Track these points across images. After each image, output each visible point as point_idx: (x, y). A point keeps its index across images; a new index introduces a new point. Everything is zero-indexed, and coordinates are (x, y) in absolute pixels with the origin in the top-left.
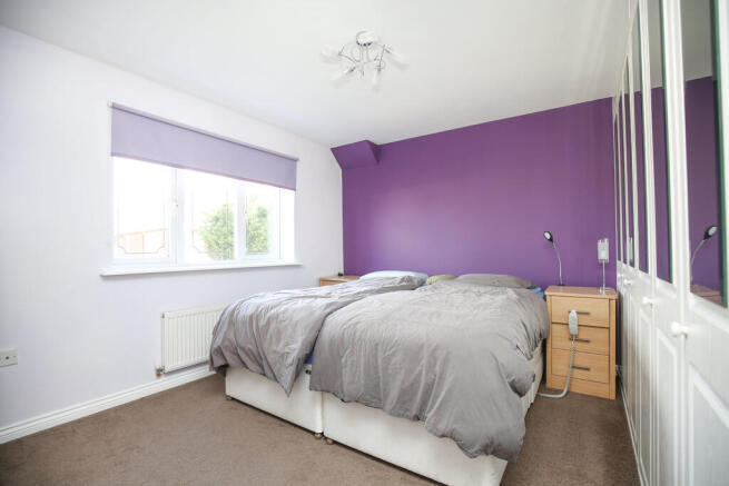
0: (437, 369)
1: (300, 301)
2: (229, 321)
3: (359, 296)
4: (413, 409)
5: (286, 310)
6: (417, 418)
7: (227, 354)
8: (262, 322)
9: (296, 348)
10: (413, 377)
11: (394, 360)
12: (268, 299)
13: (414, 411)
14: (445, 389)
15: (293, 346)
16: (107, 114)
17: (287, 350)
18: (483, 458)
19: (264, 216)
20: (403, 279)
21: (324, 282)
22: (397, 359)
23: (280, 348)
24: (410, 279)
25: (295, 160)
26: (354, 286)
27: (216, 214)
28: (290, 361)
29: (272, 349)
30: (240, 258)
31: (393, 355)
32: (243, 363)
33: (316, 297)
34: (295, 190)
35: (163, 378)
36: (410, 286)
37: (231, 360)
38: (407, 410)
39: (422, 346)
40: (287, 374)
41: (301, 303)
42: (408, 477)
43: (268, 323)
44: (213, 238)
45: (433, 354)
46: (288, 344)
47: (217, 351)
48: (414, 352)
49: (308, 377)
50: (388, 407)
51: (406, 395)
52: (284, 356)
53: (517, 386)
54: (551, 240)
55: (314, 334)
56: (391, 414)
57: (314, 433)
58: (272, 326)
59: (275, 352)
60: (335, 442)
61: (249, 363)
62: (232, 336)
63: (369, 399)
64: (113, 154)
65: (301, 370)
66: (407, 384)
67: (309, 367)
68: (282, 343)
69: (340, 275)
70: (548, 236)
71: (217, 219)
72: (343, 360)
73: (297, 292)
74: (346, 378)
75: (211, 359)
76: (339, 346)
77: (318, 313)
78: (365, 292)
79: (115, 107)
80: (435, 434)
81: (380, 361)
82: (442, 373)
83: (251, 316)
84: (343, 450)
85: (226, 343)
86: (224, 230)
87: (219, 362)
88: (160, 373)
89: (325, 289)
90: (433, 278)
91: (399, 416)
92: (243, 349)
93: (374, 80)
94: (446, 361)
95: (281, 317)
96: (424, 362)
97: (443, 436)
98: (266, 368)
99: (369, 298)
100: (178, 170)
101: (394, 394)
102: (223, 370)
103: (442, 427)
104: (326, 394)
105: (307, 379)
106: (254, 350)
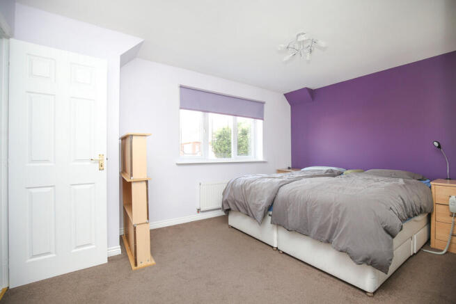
0: (340, 216)
1: (266, 179)
2: (231, 187)
3: (299, 178)
4: (325, 236)
5: (259, 184)
6: (328, 242)
7: (230, 204)
8: (247, 189)
9: (264, 202)
10: (326, 220)
11: (316, 210)
12: (250, 177)
13: (326, 237)
14: (344, 226)
15: (262, 201)
16: (178, 90)
17: (259, 203)
18: (364, 265)
19: (246, 134)
20: (327, 171)
21: (279, 171)
22: (317, 210)
23: (256, 202)
24: (332, 171)
25: (263, 103)
26: (296, 174)
27: (219, 134)
28: (261, 208)
29: (252, 202)
30: (234, 157)
31: (315, 208)
32: (238, 208)
33: (275, 178)
34: (263, 119)
35: (200, 214)
36: (332, 174)
37: (232, 207)
38: (322, 237)
39: (332, 204)
40: (260, 215)
41: (267, 180)
42: (323, 274)
43: (251, 188)
44: (217, 147)
45: (337, 209)
46: (259, 200)
47: (225, 202)
48: (327, 207)
49: (270, 217)
50: (312, 235)
51: (322, 229)
52: (257, 206)
53: (390, 230)
54: (439, 147)
55: (273, 196)
56: (314, 238)
57: (272, 247)
58: (252, 190)
59: (254, 204)
60: (283, 253)
61: (241, 209)
62: (232, 195)
63: (301, 230)
64: (181, 108)
65: (267, 213)
66: (323, 223)
67: (271, 213)
68: (257, 200)
69: (289, 168)
70: (436, 144)
71: (220, 136)
72: (288, 209)
73: (265, 175)
74: (290, 219)
75: (223, 206)
76: (286, 203)
77: (276, 186)
78: (303, 177)
79: (181, 87)
80: (337, 250)
81: (308, 211)
82: (342, 219)
83: (242, 186)
84: (288, 257)
85: (230, 198)
86: (225, 142)
87: (226, 207)
88: (199, 211)
89: (279, 175)
90: (349, 171)
91: (318, 240)
92: (238, 202)
93: (308, 58)
94: (344, 213)
95: (256, 187)
96: (332, 212)
97: (341, 251)
98: (249, 212)
99: (304, 180)
100: (206, 113)
101: (315, 229)
102: (228, 211)
103: (341, 246)
104: (279, 227)
105: (269, 219)
106: (243, 202)
